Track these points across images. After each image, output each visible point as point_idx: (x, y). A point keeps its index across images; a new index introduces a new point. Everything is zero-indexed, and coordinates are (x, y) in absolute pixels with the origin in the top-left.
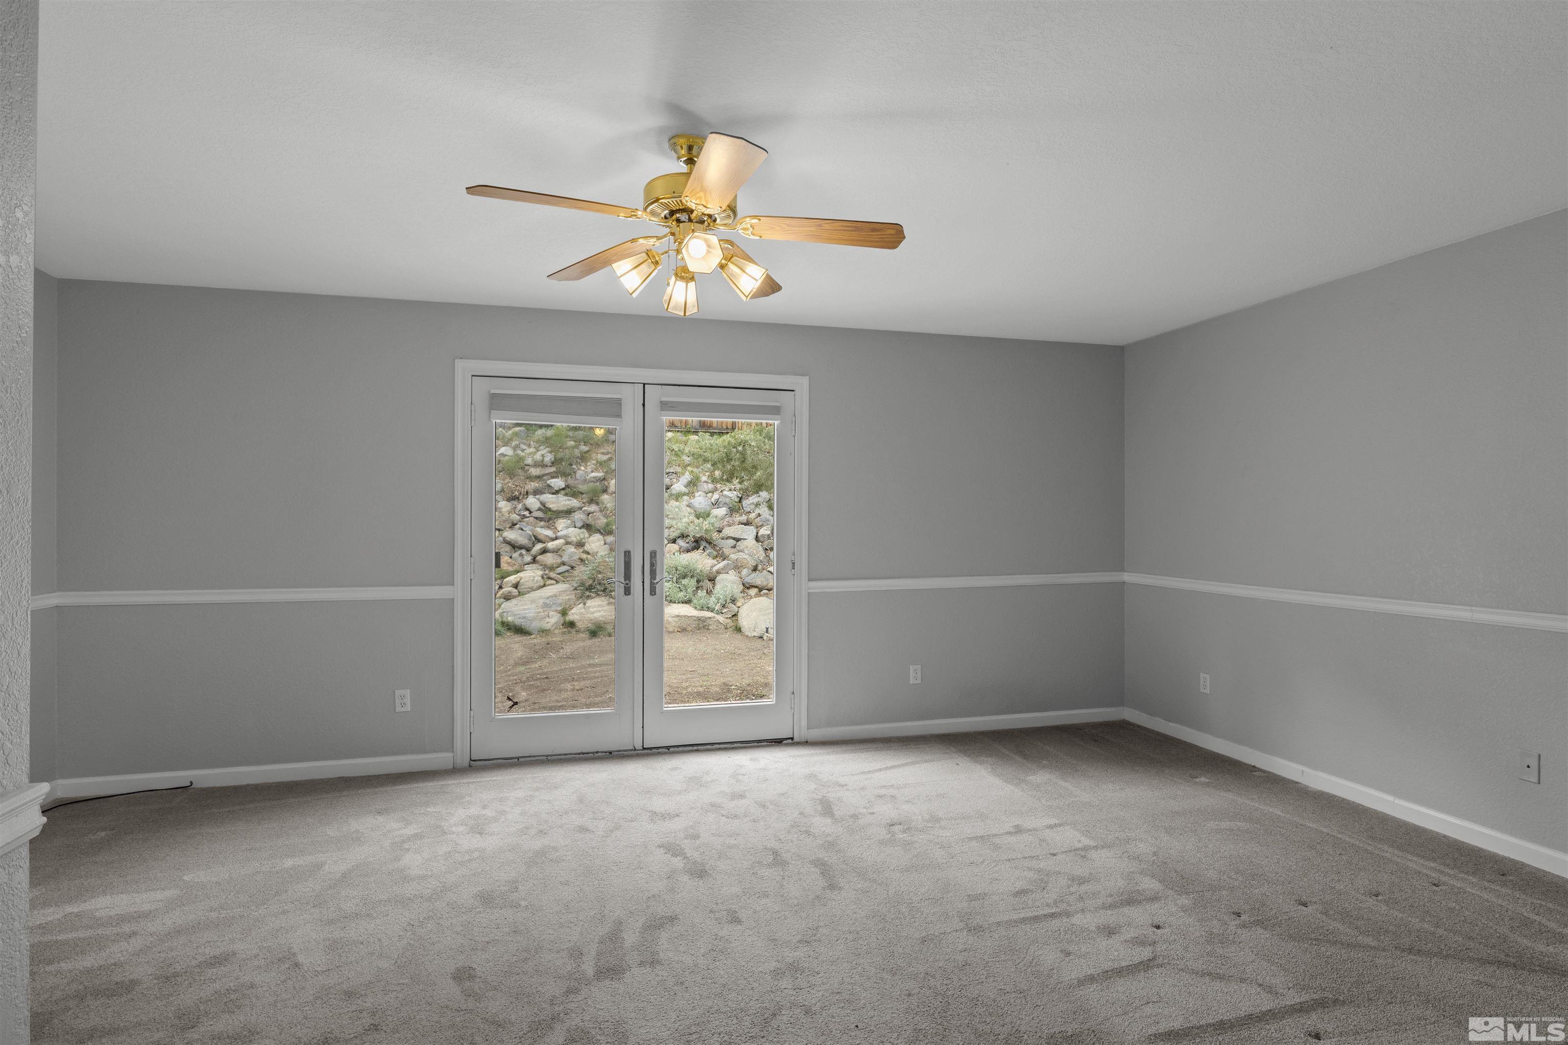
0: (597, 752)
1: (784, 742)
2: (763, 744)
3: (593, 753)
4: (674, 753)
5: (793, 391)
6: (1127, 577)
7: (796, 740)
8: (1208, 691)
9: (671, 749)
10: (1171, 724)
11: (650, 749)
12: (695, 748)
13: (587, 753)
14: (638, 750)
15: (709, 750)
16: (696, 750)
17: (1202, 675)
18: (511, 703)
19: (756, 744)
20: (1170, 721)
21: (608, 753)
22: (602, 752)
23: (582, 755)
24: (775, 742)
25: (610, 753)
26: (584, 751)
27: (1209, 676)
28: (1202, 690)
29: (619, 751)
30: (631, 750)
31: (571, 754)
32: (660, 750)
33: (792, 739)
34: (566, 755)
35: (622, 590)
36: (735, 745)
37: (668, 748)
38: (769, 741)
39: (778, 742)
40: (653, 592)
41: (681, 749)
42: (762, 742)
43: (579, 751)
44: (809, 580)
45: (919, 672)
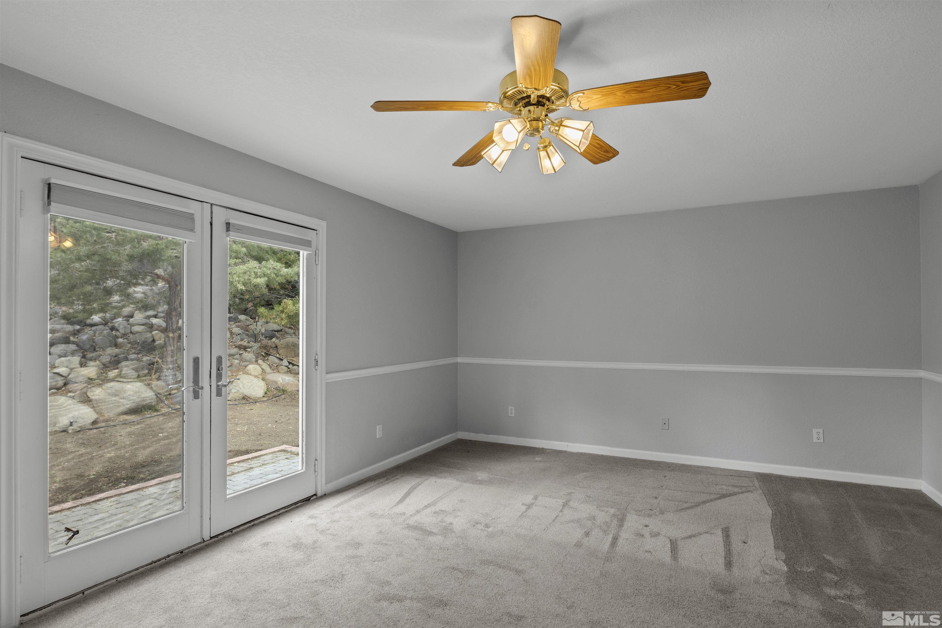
0: (169, 556)
1: (311, 499)
2: (298, 504)
3: (165, 558)
4: (237, 533)
5: (316, 230)
6: (460, 360)
7: (319, 494)
8: (513, 415)
9: (234, 531)
10: (490, 436)
11: (216, 536)
12: (252, 523)
13: (159, 560)
14: (206, 541)
15: (263, 522)
16: (253, 525)
17: (510, 407)
18: (71, 534)
19: (294, 506)
20: (489, 434)
21: (179, 554)
22: (173, 554)
23: (154, 564)
24: (306, 501)
25: (182, 552)
26: (155, 559)
27: (514, 407)
28: (510, 415)
29: (189, 548)
30: (200, 543)
31: (142, 567)
32: (225, 535)
33: (315, 495)
34: (137, 569)
35: (191, 395)
36: (281, 512)
37: (231, 530)
38: (302, 501)
39: (307, 501)
40: (219, 394)
41: (241, 528)
42: (297, 504)
43: (150, 561)
44: (327, 373)
45: (381, 429)
